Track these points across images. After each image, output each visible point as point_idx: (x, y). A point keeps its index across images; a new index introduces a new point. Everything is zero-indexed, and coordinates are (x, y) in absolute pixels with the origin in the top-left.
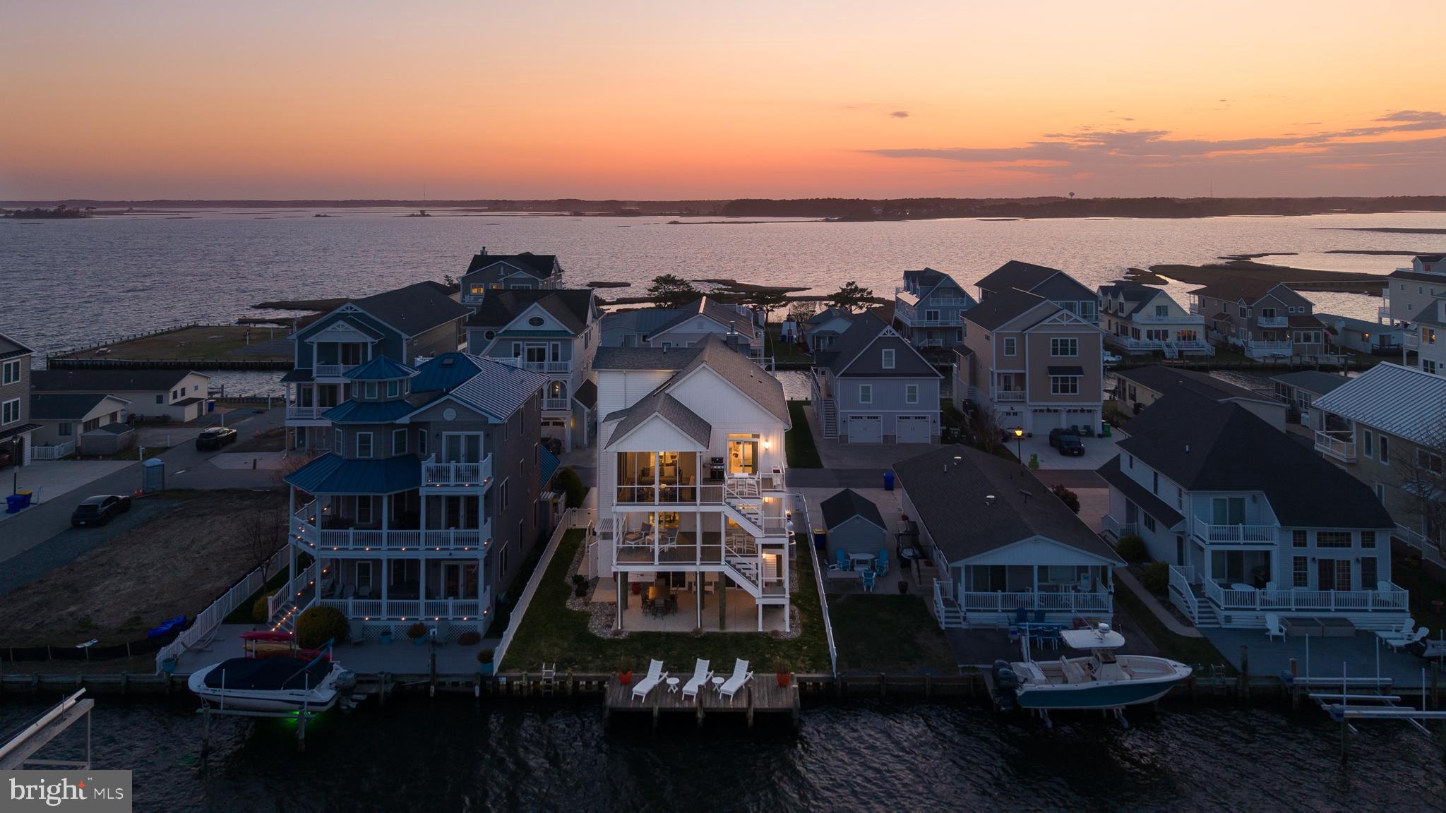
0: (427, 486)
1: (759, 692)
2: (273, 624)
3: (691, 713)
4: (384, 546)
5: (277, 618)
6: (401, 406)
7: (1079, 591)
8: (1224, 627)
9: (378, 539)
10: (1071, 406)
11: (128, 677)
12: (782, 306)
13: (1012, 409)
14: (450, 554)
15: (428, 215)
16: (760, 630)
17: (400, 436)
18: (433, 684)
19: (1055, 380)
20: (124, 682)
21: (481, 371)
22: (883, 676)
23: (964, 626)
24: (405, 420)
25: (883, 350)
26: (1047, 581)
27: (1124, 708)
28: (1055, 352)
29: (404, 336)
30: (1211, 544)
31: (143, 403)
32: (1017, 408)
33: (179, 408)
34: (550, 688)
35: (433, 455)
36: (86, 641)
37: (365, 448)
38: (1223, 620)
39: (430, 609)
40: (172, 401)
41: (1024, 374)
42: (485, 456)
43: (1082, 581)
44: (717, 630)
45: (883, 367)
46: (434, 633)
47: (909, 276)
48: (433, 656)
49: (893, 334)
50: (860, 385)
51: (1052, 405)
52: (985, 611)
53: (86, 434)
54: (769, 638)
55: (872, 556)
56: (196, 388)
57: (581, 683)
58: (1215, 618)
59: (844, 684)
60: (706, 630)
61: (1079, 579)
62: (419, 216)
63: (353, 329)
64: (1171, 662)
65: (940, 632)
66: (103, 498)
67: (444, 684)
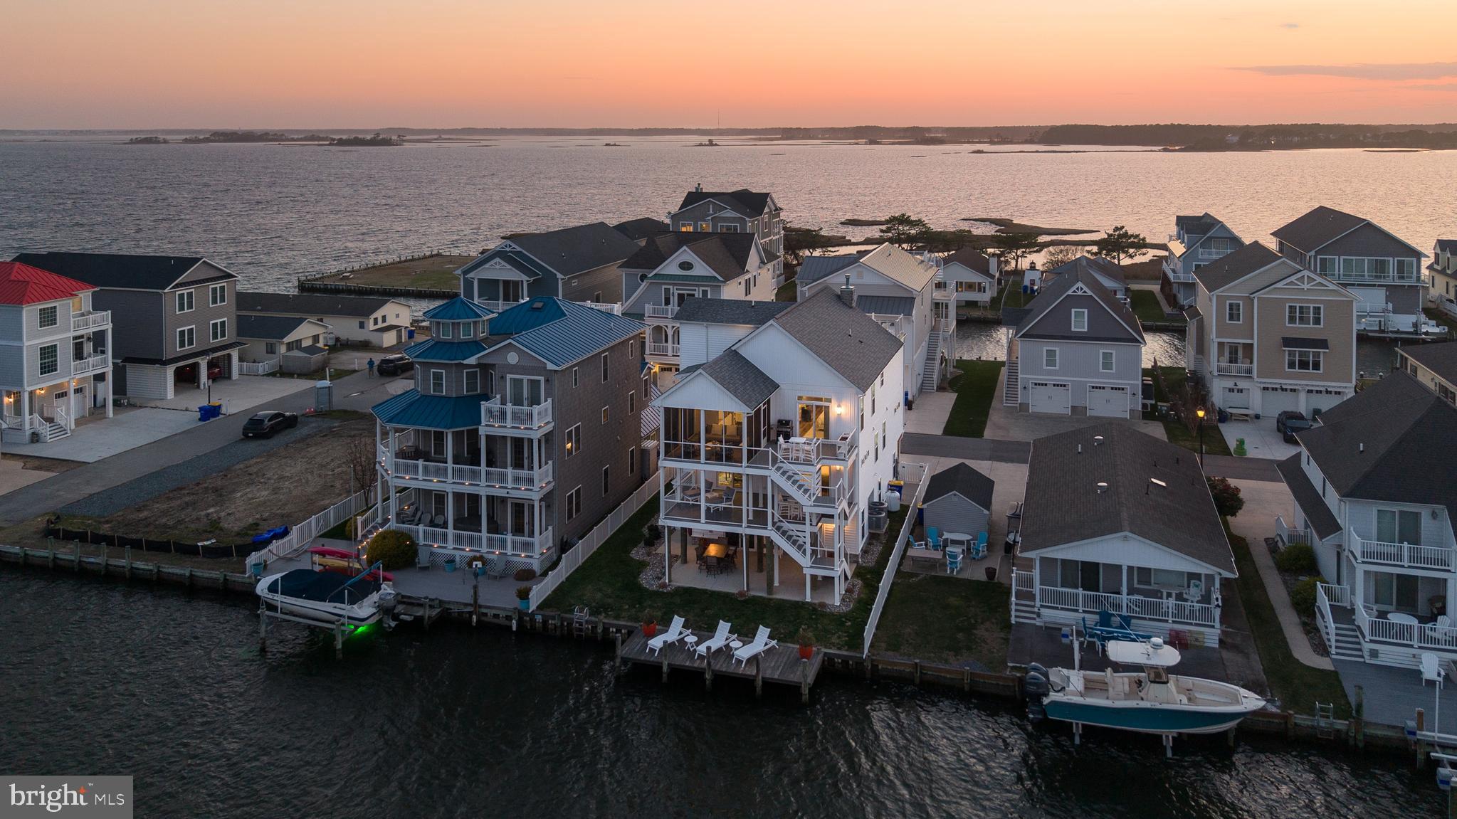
0: (487, 425)
1: (777, 661)
2: (361, 542)
3: (699, 674)
4: (450, 479)
5: (365, 536)
6: (476, 346)
7: (1186, 600)
8: (1367, 661)
9: (443, 472)
10: (1313, 386)
11: (225, 575)
12: (1035, 252)
13: (1236, 385)
14: (508, 493)
15: (716, 145)
16: (808, 599)
17: (472, 376)
18: (476, 614)
19: (1290, 353)
20: (222, 579)
21: (566, 315)
22: (916, 663)
23: (1038, 622)
24: (472, 360)
25: (1073, 310)
26: (1150, 585)
27: (1175, 735)
28: (1292, 320)
29: (559, 276)
30: (1363, 562)
31: (346, 328)
32: (1242, 384)
33: (378, 334)
34: (581, 630)
35: (498, 396)
36: (207, 540)
37: (438, 385)
38: (1368, 654)
39: (491, 543)
40: (372, 327)
41: (1252, 345)
42: (546, 401)
43: (1191, 588)
44: (764, 594)
45: (1073, 329)
46: (476, 565)
47: (1181, 221)
48: (475, 588)
49: (1085, 292)
50: (1045, 349)
51: (1288, 383)
52: (1062, 609)
53: (288, 354)
54: (814, 609)
55: (969, 537)
56: (398, 316)
57: (611, 630)
58: (1360, 650)
59: (875, 667)
60: (752, 593)
61: (1189, 586)
62: (707, 145)
63: (509, 267)
64: (1243, 692)
65: (1007, 626)
66: (270, 414)
67: (485, 614)
